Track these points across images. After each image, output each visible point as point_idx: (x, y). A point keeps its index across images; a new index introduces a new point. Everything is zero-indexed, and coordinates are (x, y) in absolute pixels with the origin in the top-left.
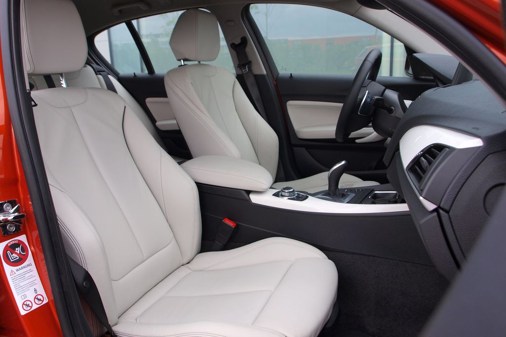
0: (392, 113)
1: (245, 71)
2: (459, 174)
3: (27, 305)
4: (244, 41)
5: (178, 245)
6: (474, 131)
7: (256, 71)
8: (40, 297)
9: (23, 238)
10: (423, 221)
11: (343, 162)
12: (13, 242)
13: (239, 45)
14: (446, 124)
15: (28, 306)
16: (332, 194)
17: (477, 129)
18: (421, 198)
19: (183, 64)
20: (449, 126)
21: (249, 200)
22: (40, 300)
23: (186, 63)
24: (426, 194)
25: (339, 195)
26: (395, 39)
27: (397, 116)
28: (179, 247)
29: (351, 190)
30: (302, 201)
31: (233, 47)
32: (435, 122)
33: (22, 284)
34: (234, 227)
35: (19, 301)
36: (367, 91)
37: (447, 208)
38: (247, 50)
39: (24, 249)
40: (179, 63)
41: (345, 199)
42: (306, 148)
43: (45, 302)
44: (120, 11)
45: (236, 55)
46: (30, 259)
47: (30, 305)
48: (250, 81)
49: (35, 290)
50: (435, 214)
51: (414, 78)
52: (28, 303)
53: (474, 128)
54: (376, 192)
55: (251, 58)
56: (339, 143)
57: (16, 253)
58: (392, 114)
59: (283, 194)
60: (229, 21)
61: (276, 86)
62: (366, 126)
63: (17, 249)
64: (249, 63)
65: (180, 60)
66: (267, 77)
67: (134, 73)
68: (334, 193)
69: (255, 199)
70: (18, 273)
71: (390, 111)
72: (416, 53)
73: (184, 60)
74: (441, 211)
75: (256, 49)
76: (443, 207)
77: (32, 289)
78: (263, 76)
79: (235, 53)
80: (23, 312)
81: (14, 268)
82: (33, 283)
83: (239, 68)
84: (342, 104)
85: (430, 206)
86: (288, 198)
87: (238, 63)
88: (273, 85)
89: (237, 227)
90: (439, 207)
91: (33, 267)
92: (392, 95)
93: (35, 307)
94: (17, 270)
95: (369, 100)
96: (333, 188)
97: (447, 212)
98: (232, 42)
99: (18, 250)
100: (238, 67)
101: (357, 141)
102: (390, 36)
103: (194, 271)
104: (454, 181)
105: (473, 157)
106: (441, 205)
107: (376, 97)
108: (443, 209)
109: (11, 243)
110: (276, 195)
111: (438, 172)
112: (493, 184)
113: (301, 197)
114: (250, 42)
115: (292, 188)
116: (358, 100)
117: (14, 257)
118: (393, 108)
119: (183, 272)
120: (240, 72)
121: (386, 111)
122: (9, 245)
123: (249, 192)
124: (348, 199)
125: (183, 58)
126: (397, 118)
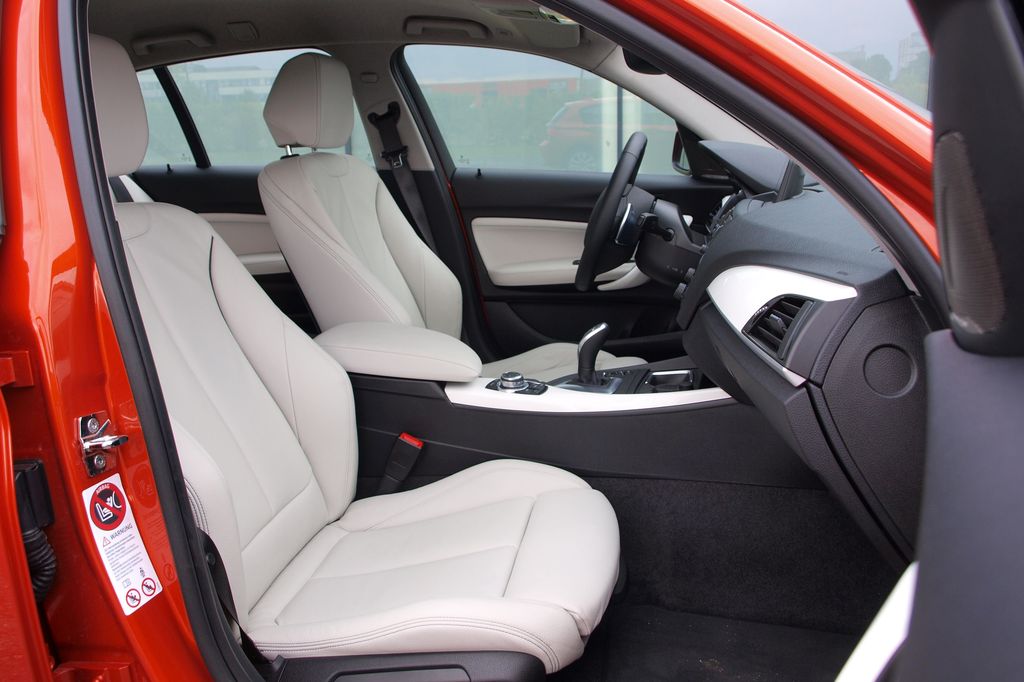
0: (670, 240)
1: (398, 165)
2: (832, 334)
3: (132, 597)
4: (394, 110)
5: (321, 488)
6: (841, 277)
7: (416, 166)
8: (149, 583)
9: (115, 480)
10: (789, 400)
11: (603, 326)
12: (103, 488)
13: (384, 116)
14: (795, 266)
15: (134, 598)
16: (584, 380)
17: (846, 274)
18: (784, 370)
19: (290, 154)
20: (799, 268)
21: (445, 399)
22: (150, 587)
23: (296, 151)
24: (791, 364)
25: (597, 381)
26: (624, 90)
27: (678, 244)
28: (322, 492)
29: (614, 373)
30: (539, 394)
31: (373, 120)
32: (775, 263)
33: (121, 561)
34: (420, 448)
35: (120, 592)
36: (629, 205)
37: (819, 381)
38: (400, 125)
39: (119, 500)
40: (282, 152)
41: (608, 387)
42: (509, 304)
43: (158, 591)
44: (150, 48)
45: (378, 135)
46: (129, 517)
47: (138, 597)
48: (405, 182)
49: (142, 571)
50: (805, 389)
51: (693, 177)
52: (134, 593)
53: (839, 273)
54: (654, 374)
55: (406, 141)
56: (581, 292)
57: (109, 507)
58: (671, 242)
59: (505, 384)
60: (369, 73)
61: (453, 191)
62: (627, 260)
63: (108, 499)
64: (404, 150)
65: (284, 146)
66: (435, 174)
67: (168, 166)
68: (587, 378)
69: (455, 396)
70: (114, 542)
71: (668, 237)
72: (701, 139)
73: (291, 146)
74: (812, 386)
75: (416, 126)
76: (814, 380)
77: (136, 569)
78: (428, 173)
79: (375, 131)
80: (128, 611)
81: (108, 534)
82: (136, 560)
83: (384, 160)
84: (586, 225)
85: (797, 380)
86: (514, 391)
87: (383, 150)
88: (445, 188)
89: (425, 446)
90: (809, 380)
91: (135, 531)
92: (667, 210)
93: (145, 600)
94: (112, 537)
95: (632, 219)
96: (587, 370)
97: (820, 386)
98: (369, 112)
99: (111, 501)
100: (383, 157)
101: (601, 288)
102: (616, 86)
103: (352, 532)
104: (826, 344)
105: (847, 312)
106: (811, 378)
107: (647, 215)
108: (812, 382)
109: (101, 489)
110: (492, 386)
111: (803, 334)
112: (874, 346)
113: (537, 389)
114: (406, 111)
115: (517, 374)
116: (616, 219)
117: (105, 513)
118: (671, 231)
119: (333, 535)
120: (386, 166)
121: (659, 237)
122: (98, 492)
123: (443, 384)
124: (613, 387)
125: (291, 143)
126: (681, 248)
